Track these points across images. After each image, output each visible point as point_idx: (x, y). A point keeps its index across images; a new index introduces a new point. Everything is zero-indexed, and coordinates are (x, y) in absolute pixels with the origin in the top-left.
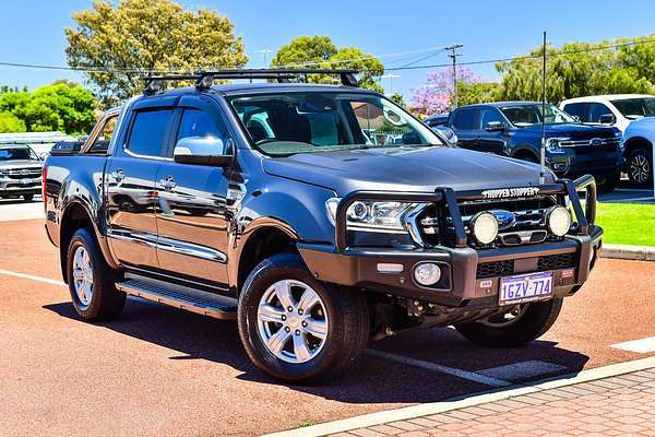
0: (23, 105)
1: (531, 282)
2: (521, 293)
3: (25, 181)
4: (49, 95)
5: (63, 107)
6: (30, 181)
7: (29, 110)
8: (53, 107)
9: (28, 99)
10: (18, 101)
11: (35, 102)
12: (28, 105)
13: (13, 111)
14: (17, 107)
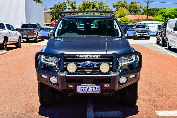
0: (165, 13)
1: (90, 87)
2: (86, 90)
3: (142, 34)
4: (172, 10)
5: (175, 14)
6: (143, 34)
7: (166, 14)
8: (173, 13)
9: (166, 11)
10: (164, 12)
11: (168, 12)
12: (166, 13)
13: (162, 14)
14: (163, 13)
